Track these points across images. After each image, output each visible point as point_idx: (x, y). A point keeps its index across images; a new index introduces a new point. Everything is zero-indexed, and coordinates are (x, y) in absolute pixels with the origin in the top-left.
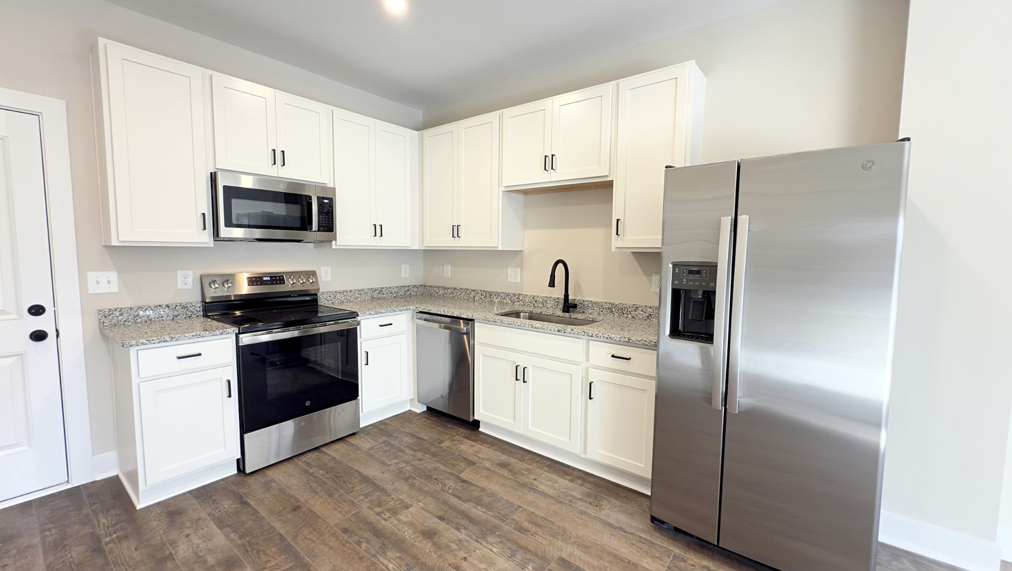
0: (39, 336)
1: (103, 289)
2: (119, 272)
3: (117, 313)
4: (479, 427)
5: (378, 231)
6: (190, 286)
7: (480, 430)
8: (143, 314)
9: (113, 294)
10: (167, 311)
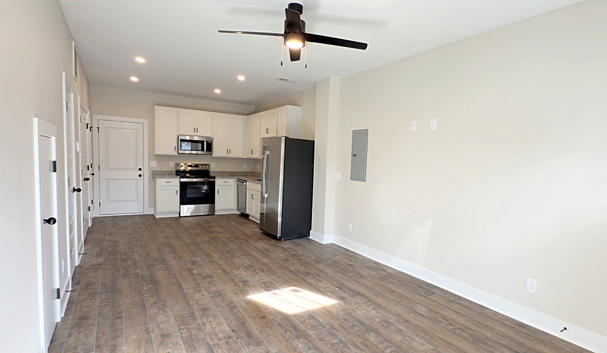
0: (140, 176)
1: (153, 165)
2: (157, 161)
3: (156, 172)
4: (249, 217)
5: (229, 151)
6: (173, 166)
7: (249, 218)
8: (161, 173)
9: (155, 167)
10: (167, 172)
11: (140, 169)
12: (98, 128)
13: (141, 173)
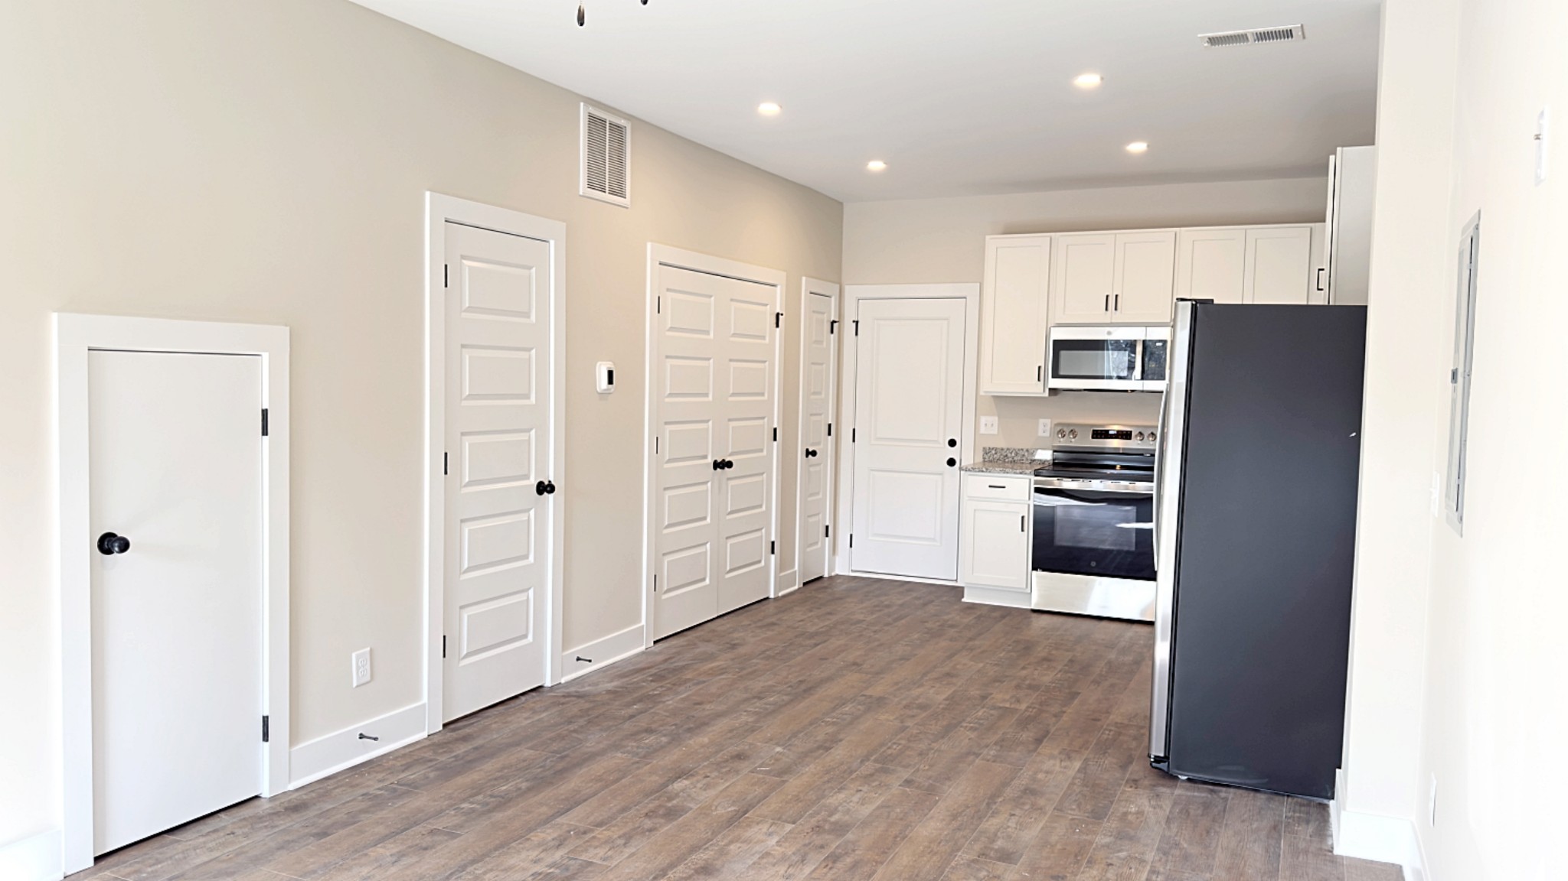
0: (951, 462)
1: (987, 431)
2: (999, 417)
3: (994, 452)
8: (1009, 455)
9: (993, 435)
10: (1026, 454)
11: (952, 443)
12: (857, 322)
13: (952, 452)
